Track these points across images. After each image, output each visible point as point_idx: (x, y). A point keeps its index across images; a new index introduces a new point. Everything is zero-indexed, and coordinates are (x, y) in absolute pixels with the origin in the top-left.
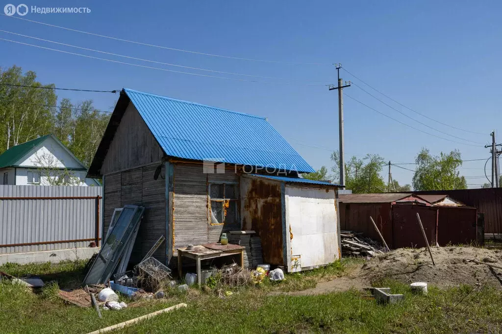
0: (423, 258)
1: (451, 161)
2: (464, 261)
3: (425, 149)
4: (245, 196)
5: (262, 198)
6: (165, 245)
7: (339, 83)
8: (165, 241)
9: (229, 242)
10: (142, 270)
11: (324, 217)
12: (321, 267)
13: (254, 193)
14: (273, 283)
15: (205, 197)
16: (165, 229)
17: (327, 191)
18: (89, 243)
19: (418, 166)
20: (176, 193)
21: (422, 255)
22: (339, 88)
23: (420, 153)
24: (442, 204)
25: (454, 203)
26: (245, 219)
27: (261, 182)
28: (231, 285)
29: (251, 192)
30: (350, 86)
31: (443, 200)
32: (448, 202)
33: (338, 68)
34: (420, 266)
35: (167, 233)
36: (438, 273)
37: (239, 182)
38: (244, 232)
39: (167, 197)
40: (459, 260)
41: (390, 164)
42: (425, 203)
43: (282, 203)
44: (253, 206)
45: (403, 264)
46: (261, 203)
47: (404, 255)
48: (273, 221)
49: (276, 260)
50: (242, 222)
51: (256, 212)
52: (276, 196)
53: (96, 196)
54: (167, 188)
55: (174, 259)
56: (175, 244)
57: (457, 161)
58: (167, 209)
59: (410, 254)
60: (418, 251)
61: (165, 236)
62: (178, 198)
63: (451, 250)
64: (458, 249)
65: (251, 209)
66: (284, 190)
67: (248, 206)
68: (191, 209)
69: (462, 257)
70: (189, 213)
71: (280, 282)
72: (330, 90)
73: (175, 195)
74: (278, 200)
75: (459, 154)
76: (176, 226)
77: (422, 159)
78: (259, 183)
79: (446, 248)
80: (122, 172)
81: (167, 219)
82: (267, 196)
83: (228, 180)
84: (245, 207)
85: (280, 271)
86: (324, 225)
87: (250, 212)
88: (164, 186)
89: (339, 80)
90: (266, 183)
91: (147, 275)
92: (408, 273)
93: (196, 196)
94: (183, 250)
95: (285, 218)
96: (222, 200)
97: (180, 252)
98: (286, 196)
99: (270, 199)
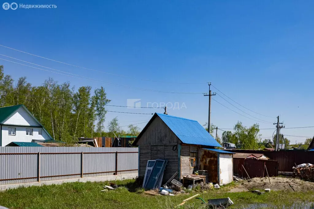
0: (265, 181)
1: (254, 130)
2: (280, 182)
3: (240, 122)
4: (201, 157)
5: (209, 158)
6: (179, 175)
7: (210, 94)
8: (178, 173)
9: (199, 174)
10: (173, 184)
11: (229, 166)
12: (228, 184)
13: (205, 156)
14: (216, 189)
15: (189, 157)
16: (178, 169)
17: (230, 155)
18: (113, 173)
19: (235, 132)
20: (182, 156)
21: (264, 180)
22: (210, 95)
23: (237, 124)
24: (261, 158)
25: (266, 158)
26: (200, 165)
27: (209, 152)
28: (205, 189)
29: (204, 155)
30: (215, 95)
31: (262, 156)
32: (264, 157)
33: (210, 85)
34: (265, 184)
35: (179, 171)
36: (272, 186)
37: (198, 151)
38: (204, 171)
39: (179, 158)
40: (278, 182)
41: (217, 128)
42: (256, 158)
43: (218, 160)
44: (205, 161)
45: (259, 183)
46: (208, 160)
47: (257, 180)
48: (213, 167)
49: (215, 181)
50: (199, 167)
51: (206, 163)
52: (215, 158)
53: (116, 152)
54: (179, 154)
55: (182, 180)
56: (182, 175)
57: (256, 129)
58: (179, 162)
59: (259, 180)
60: (262, 179)
61: (178, 171)
62: (182, 158)
63: (274, 178)
64: (276, 178)
65: (204, 162)
66: (219, 155)
67: (202, 161)
68: (186, 162)
69: (279, 181)
70: (185, 163)
71: (219, 188)
72: (204, 96)
73: (182, 157)
74: (216, 159)
75: (258, 126)
76: (182, 168)
77: (238, 128)
78: (207, 152)
79: (272, 178)
80: (151, 146)
81: (179, 166)
82: (211, 157)
83: (195, 150)
84: (201, 161)
85: (217, 185)
86: (229, 169)
87: (203, 163)
88: (178, 153)
89: (210, 91)
90: (211, 152)
91: (175, 186)
92: (261, 186)
93: (187, 157)
94: (185, 177)
95: (219, 166)
96: (193, 158)
97: (184, 177)
98: (220, 158)
99: (212, 158)
